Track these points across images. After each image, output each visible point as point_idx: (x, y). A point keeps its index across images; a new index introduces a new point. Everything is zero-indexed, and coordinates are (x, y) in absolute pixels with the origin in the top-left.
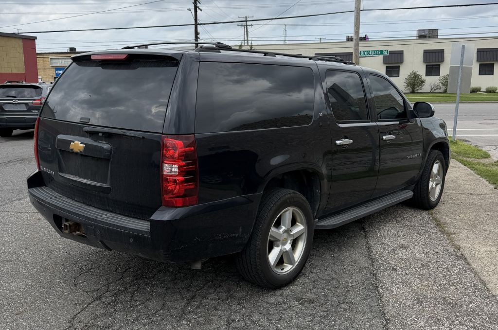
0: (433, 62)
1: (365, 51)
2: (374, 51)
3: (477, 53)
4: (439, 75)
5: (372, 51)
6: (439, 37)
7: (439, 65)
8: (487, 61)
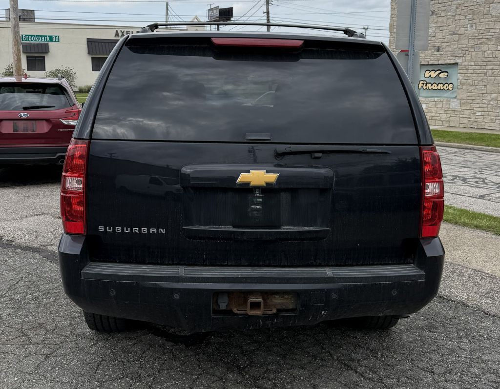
0: (35, 53)
1: (29, 36)
2: (41, 36)
3: (88, 44)
4: (45, 70)
5: (38, 36)
6: (36, 21)
7: (44, 57)
8: (100, 54)
